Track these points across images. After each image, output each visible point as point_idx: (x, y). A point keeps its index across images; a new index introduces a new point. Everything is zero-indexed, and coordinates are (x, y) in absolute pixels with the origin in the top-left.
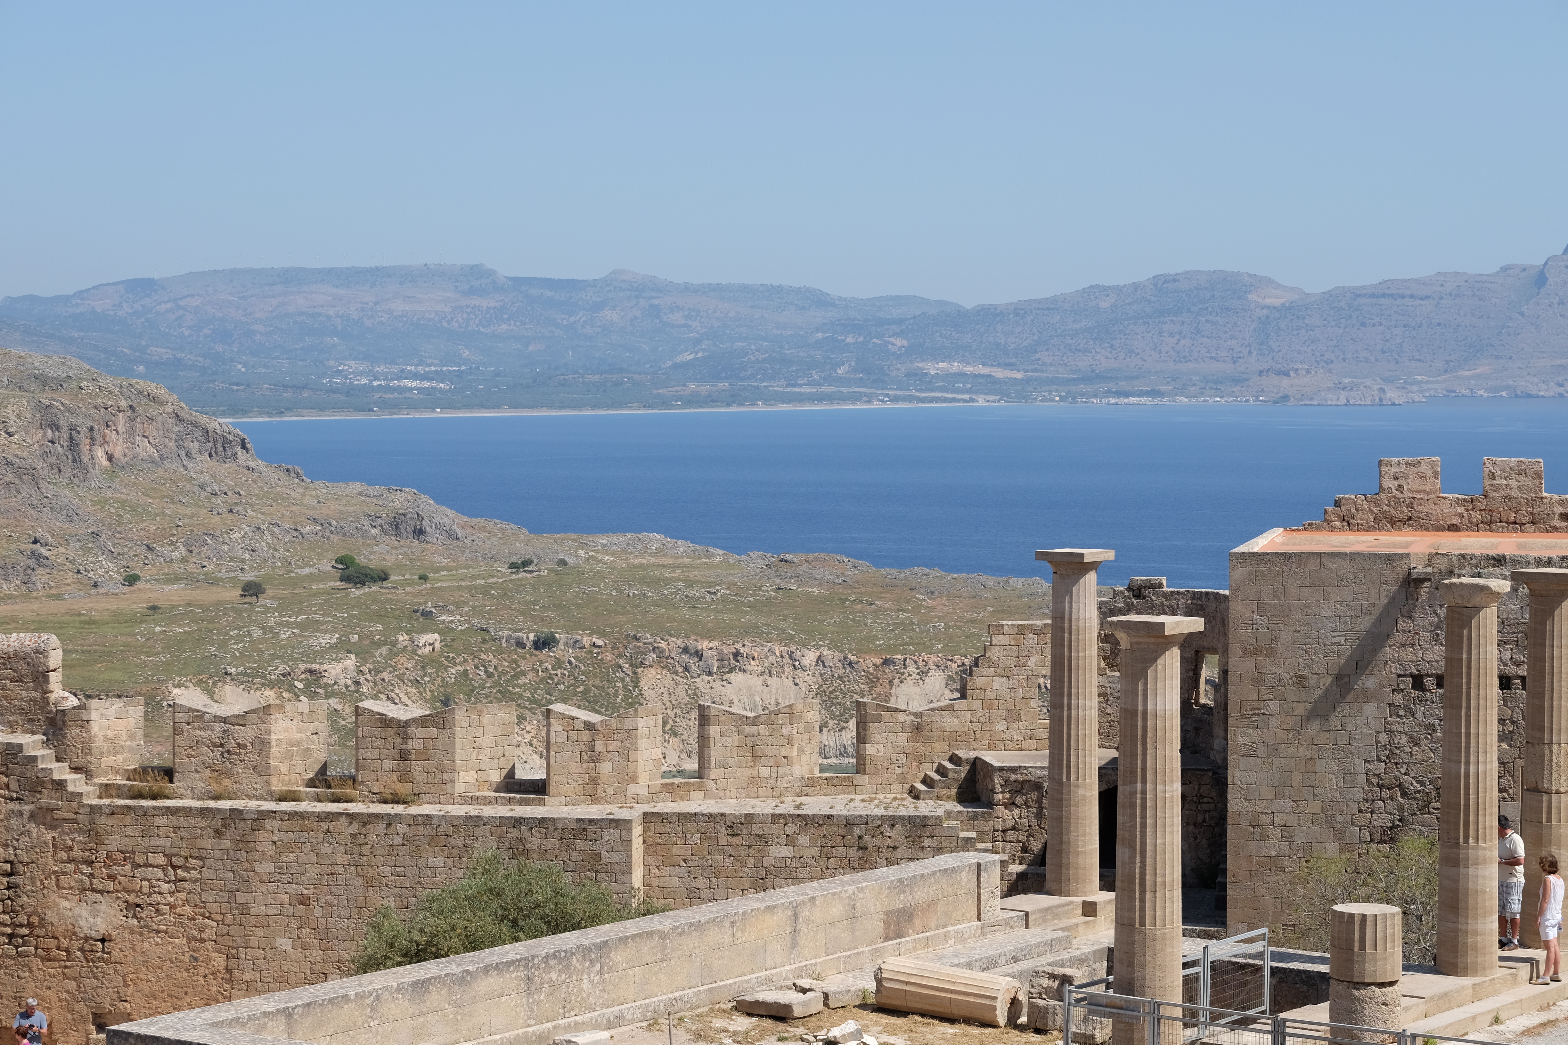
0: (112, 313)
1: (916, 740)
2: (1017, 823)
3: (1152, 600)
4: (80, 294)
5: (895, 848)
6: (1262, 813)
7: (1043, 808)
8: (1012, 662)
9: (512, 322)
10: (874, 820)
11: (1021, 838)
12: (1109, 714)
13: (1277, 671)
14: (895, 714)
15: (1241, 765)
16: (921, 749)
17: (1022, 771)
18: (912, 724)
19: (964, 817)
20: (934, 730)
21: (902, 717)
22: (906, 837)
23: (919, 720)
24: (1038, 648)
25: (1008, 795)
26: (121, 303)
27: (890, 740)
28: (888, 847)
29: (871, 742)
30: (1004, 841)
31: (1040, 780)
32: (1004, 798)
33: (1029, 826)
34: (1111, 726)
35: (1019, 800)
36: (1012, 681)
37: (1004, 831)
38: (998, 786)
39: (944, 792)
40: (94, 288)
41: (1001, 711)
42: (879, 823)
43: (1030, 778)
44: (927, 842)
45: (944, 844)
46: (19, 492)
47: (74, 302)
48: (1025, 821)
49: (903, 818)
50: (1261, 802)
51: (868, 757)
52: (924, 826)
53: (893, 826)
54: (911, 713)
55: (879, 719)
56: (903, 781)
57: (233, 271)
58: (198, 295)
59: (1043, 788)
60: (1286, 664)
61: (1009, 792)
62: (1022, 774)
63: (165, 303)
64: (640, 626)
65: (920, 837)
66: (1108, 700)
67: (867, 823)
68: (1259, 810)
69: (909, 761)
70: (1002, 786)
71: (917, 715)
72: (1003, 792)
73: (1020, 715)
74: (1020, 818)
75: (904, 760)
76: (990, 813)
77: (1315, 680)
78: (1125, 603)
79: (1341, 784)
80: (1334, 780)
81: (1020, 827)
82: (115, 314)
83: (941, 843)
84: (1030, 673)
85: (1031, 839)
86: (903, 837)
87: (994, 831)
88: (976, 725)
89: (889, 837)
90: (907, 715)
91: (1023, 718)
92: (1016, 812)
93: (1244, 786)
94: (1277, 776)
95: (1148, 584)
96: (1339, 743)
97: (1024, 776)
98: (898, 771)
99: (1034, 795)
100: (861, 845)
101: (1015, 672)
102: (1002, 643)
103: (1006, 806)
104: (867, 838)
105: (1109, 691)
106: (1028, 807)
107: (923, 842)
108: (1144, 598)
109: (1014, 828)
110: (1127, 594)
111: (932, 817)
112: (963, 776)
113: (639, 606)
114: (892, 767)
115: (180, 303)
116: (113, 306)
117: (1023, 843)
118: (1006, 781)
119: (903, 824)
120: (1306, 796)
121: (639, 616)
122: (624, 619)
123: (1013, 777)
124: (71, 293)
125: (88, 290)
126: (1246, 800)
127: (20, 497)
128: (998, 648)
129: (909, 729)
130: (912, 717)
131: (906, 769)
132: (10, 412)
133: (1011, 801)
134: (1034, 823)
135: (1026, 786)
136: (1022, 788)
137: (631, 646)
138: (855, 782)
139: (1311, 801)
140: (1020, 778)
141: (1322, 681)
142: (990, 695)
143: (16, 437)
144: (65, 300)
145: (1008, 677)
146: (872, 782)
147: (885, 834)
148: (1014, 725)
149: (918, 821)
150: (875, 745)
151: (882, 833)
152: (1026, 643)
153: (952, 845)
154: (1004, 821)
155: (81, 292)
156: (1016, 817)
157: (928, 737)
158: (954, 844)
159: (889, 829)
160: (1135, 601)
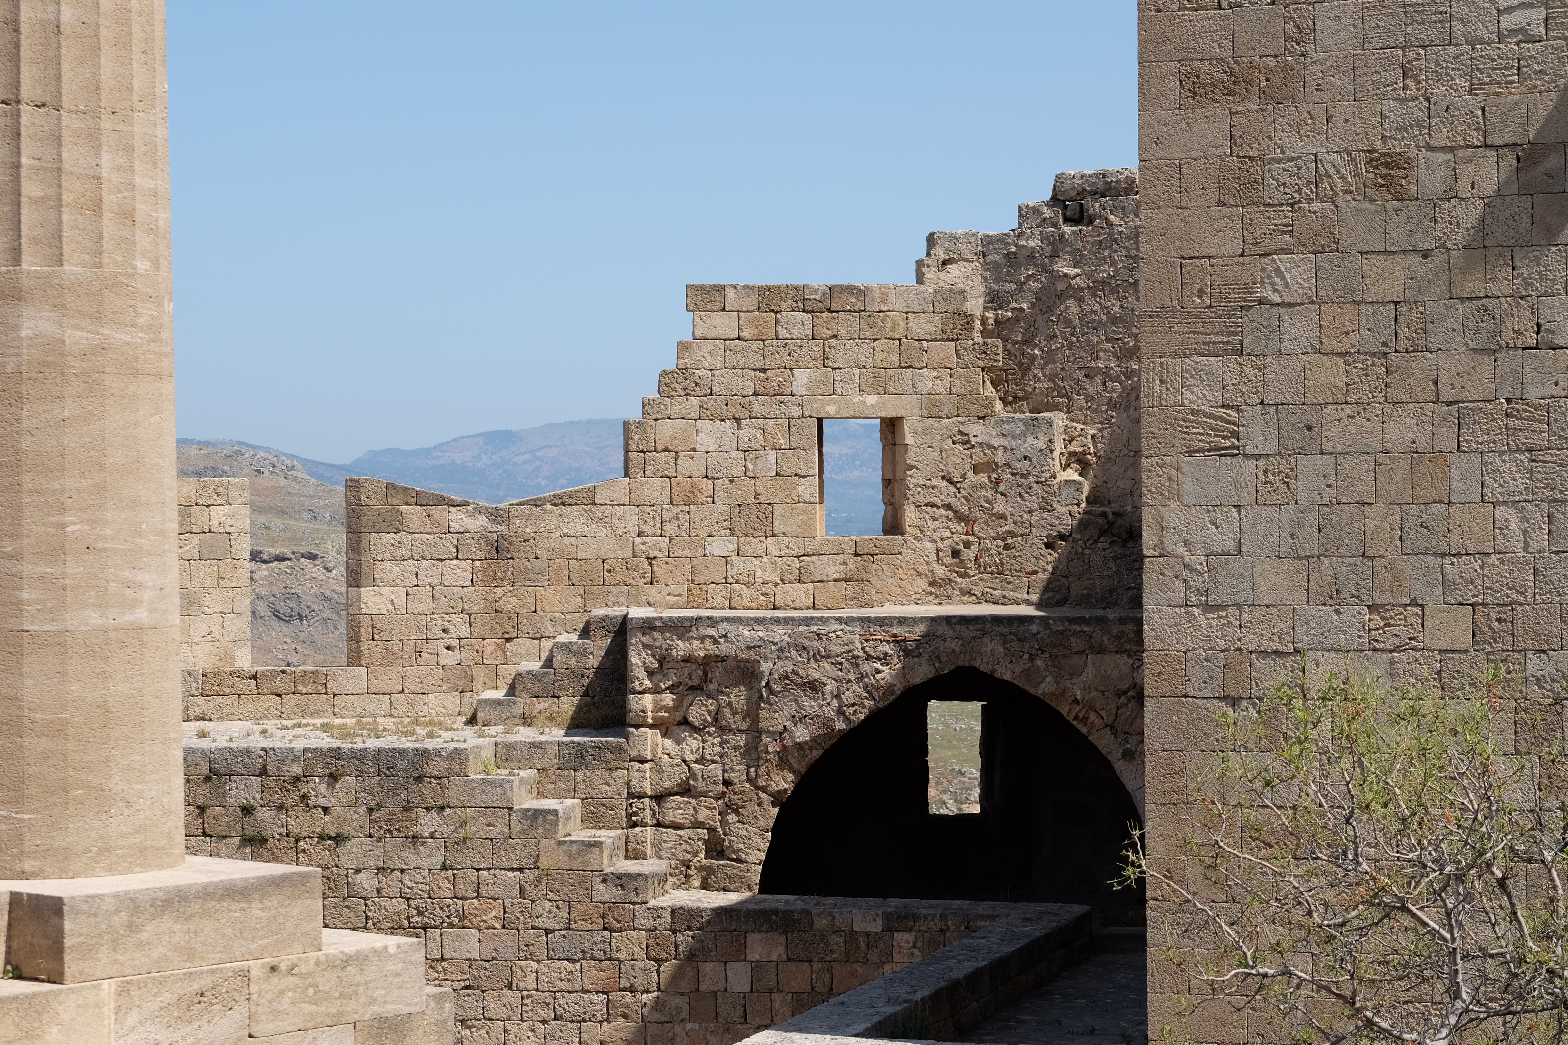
0: (470, 464)
1: (493, 580)
2: (692, 775)
3: (1110, 224)
4: (440, 446)
5: (339, 839)
6: (1265, 654)
7: (760, 732)
8: (747, 383)
9: (864, 468)
10: (283, 761)
11: (704, 815)
12: (1003, 517)
13: (1304, 147)
14: (437, 512)
15: (1188, 487)
16: (509, 601)
17: (703, 631)
18: (484, 537)
19: (551, 760)
20: (543, 554)
21: (458, 519)
22: (371, 810)
23: (503, 528)
24: (816, 347)
25: (668, 699)
26: (480, 455)
27: (424, 579)
28: (322, 838)
29: (374, 583)
30: (659, 824)
31: (751, 655)
32: (658, 708)
33: (727, 783)
34: (1007, 547)
35: (698, 712)
36: (749, 432)
37: (659, 798)
38: (640, 673)
39: (542, 704)
40: (453, 440)
41: (720, 507)
42: (296, 769)
43: (724, 648)
44: (426, 823)
45: (471, 830)
46: (336, 628)
47: (434, 455)
48: (716, 770)
49: (360, 756)
50: (1258, 613)
51: (366, 621)
52: (419, 779)
53: (334, 778)
54: (479, 511)
55: (397, 525)
56: (461, 683)
57: (589, 422)
58: (555, 446)
59: (758, 676)
60: (1338, 118)
61: (671, 689)
62: (702, 639)
63: (523, 454)
64: (965, 761)
65: (407, 809)
66: (998, 482)
67: (263, 772)
68: (1252, 642)
69: (478, 631)
70: (650, 673)
71: (495, 515)
72: (656, 691)
73: (770, 518)
74: (701, 760)
75: (465, 631)
76: (620, 748)
77: (1442, 173)
78: (1044, 237)
79: (1540, 539)
80: (1515, 525)
81: (701, 786)
82: (474, 466)
83: (463, 825)
84: (796, 411)
85: (732, 818)
86: (362, 810)
87: (631, 795)
88: (656, 545)
89: (326, 810)
90: (471, 515)
91: (778, 527)
92: (692, 743)
93: (1198, 560)
94: (1313, 520)
95: (1100, 186)
96: (1533, 393)
97: (708, 643)
98: (449, 659)
99: (738, 697)
100: (249, 832)
101: (757, 409)
102: (719, 333)
103: (664, 727)
104: (265, 814)
105: (1000, 457)
106: (722, 730)
107: (415, 822)
108: (1090, 222)
109: (685, 790)
110: (1047, 213)
111: (438, 753)
112: (593, 662)
113: (966, 740)
114: (432, 648)
115: (537, 454)
116: (473, 458)
117: (712, 830)
118: (662, 660)
119: (361, 773)
120: (1418, 590)
121: (964, 751)
122: (950, 754)
123: (681, 648)
124: (432, 446)
125: (448, 443)
126: (1208, 608)
127: (337, 633)
128: (709, 345)
129: (475, 549)
130: (483, 521)
131: (468, 656)
132: (330, 548)
133: (678, 716)
134: (738, 776)
135: (717, 672)
136: (706, 678)
137: (955, 781)
138: (332, 686)
139: (1434, 602)
140: (698, 649)
141: (1466, 174)
142: (689, 465)
143: (334, 572)
144: (425, 452)
145: (738, 420)
146: (379, 685)
147: (312, 801)
148: (755, 545)
149: (402, 764)
150: (386, 591)
151: (304, 797)
152: (783, 333)
153: (494, 832)
154: (659, 769)
155: (441, 445)
156: (689, 757)
157: (527, 571)
158: (500, 829)
159: (323, 788)
160: (1067, 229)
